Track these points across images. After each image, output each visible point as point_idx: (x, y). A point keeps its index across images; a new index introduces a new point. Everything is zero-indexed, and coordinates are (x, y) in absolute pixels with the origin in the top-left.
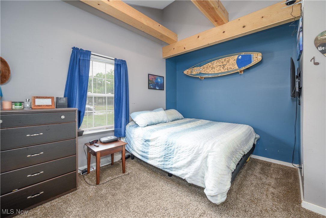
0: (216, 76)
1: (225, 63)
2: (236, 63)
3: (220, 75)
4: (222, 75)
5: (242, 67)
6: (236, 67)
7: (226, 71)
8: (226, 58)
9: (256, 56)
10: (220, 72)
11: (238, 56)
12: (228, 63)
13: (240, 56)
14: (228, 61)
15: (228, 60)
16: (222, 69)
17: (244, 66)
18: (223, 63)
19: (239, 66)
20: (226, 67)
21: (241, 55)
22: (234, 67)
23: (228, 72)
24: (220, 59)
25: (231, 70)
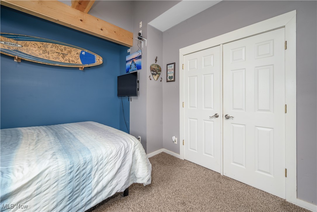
0: (50, 64)
1: (65, 52)
2: (79, 57)
3: (57, 65)
4: (60, 65)
5: (86, 64)
6: (80, 62)
7: (67, 62)
8: (67, 47)
9: (99, 59)
10: (57, 60)
11: (82, 52)
12: (69, 54)
13: (83, 51)
14: (70, 52)
15: (69, 50)
16: (60, 57)
17: (88, 64)
18: (62, 51)
19: (84, 62)
20: (67, 58)
21: (85, 52)
22: (77, 61)
23: (69, 64)
24: (57, 45)
25: (74, 63)
